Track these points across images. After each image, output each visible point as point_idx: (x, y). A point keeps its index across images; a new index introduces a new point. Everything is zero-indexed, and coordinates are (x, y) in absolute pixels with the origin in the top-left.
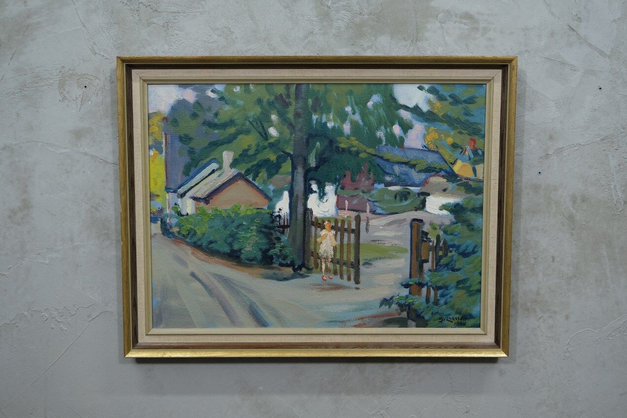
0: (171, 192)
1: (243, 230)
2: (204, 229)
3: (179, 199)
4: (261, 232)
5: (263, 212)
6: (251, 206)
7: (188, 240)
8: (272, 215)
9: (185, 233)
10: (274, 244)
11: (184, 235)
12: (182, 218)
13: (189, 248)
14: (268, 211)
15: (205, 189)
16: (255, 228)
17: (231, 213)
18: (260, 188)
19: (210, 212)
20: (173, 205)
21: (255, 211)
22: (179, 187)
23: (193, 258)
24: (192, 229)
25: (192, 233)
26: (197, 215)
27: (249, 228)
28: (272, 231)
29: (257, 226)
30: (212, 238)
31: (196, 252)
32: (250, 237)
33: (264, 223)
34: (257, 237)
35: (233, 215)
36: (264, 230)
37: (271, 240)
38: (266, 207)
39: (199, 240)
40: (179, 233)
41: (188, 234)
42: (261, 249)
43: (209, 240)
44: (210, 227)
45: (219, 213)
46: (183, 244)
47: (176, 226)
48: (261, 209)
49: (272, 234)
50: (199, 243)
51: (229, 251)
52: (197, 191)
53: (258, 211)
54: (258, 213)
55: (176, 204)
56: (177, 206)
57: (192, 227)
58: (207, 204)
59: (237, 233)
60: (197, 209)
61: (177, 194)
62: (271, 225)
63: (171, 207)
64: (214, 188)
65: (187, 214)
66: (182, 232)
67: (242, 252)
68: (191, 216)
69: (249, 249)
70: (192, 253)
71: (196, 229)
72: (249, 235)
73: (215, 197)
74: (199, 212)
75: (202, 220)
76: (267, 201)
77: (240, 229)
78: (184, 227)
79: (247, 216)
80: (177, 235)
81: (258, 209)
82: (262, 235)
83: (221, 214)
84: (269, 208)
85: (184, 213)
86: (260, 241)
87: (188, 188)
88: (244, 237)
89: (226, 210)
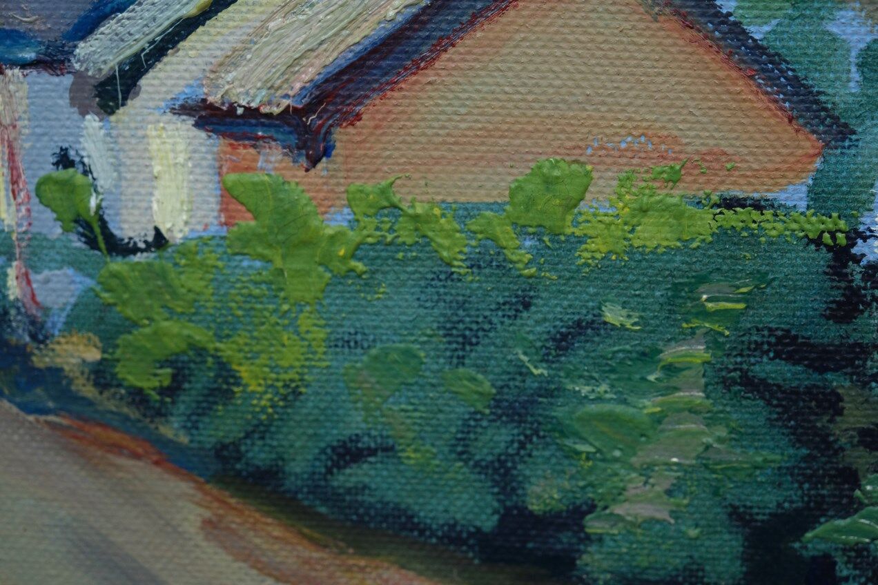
0: (24, 65)
1: (607, 368)
2: (291, 356)
3: (92, 122)
4: (751, 384)
5: (774, 228)
6: (674, 180)
7: (172, 430)
8: (842, 256)
9: (151, 381)
10: (851, 478)
11: (138, 397)
12: (117, 265)
13: (185, 487)
14: (815, 224)
15: (296, 40)
16: (698, 352)
17: (505, 235)
18: (758, 32)
19: (335, 222)
20: (47, 168)
21: (705, 223)
22: (86, 28)
23: (215, 558)
24: (201, 351)
25: (203, 379)
26: (242, 245)
27: (648, 356)
28: (838, 381)
29: (714, 341)
30: (355, 423)
31: (233, 520)
32: (658, 419)
33: (771, 316)
34: (712, 421)
35: (521, 252)
36: (770, 369)
37: (825, 444)
38: (795, 195)
39: (259, 430)
40: (101, 374)
41: (171, 391)
42: (739, 516)
43: (336, 434)
44: (346, 343)
45: (407, 237)
46: (136, 456)
47: (74, 323)
48: (758, 206)
49: (832, 403)
50: (258, 455)
51: (488, 522)
52: (231, 60)
53: (732, 218)
54: (724, 236)
55: (64, 160)
56: (75, 174)
57: (201, 336)
58: (314, 161)
59: (550, 391)
60: (228, 196)
61: (68, 80)
62: (830, 333)
63: (29, 182)
64: (367, 31)
65: (160, 241)
66: (121, 371)
67: (594, 525)
68: (183, 251)
69: (644, 511)
70: (209, 526)
71: (227, 350)
72: (650, 405)
73: (373, 110)
74: (248, 223)
75: (275, 284)
76: (808, 143)
77: (578, 357)
78: (139, 336)
79: (639, 258)
80: (89, 391)
81: (730, 203)
82: (755, 412)
83: (425, 243)
84: (819, 198)
85: (129, 227)
86: (736, 456)
87: (156, 31)
88: (602, 417)
89: (466, 213)
